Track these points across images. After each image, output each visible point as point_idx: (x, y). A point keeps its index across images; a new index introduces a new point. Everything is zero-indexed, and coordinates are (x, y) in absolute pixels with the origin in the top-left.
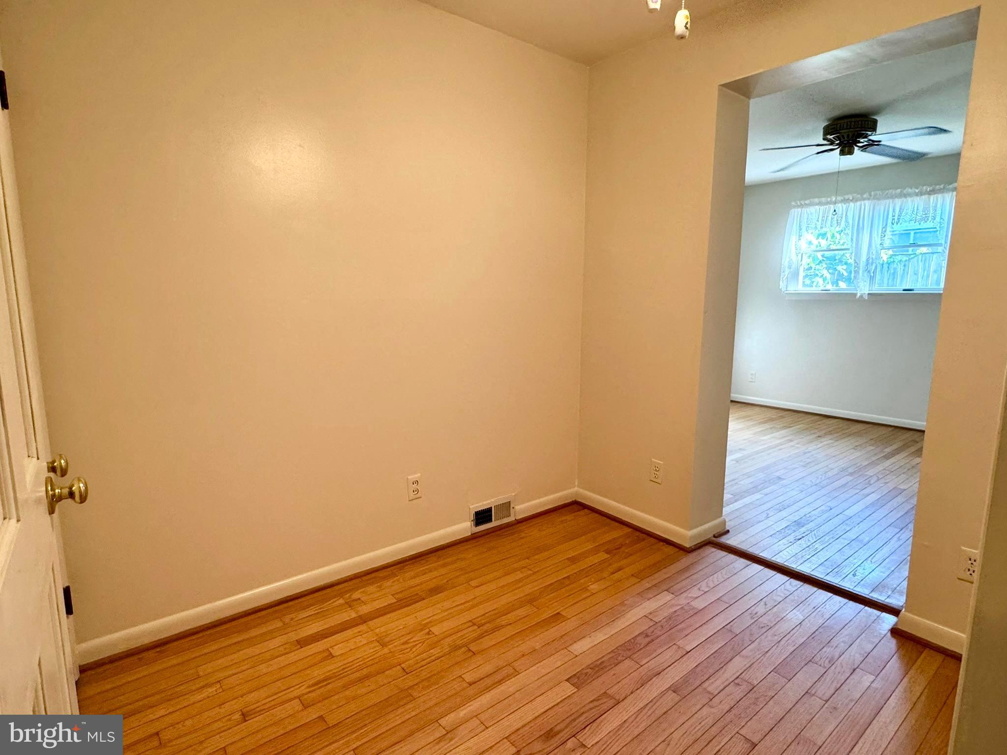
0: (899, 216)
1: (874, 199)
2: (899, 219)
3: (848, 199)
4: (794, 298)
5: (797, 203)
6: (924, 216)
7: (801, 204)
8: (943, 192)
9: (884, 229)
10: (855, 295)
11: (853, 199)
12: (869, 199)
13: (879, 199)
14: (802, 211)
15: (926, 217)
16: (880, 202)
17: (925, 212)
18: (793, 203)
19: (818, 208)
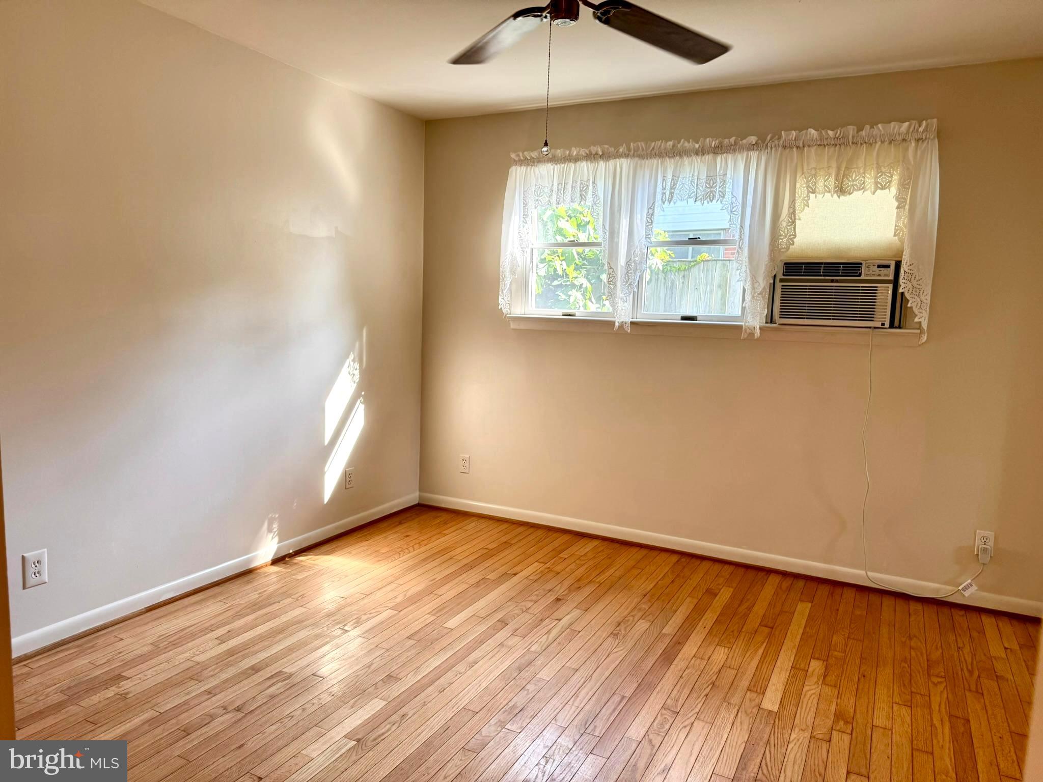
0: (671, 188)
1: (634, 156)
2: (671, 194)
3: (596, 154)
4: (522, 326)
5: (518, 155)
6: (708, 190)
7: (526, 159)
8: (735, 150)
9: (651, 211)
10: (613, 323)
11: (603, 154)
12: (627, 156)
13: (642, 157)
14: (526, 170)
15: (711, 192)
16: (643, 162)
17: (709, 184)
18: (513, 156)
19: (552, 167)
